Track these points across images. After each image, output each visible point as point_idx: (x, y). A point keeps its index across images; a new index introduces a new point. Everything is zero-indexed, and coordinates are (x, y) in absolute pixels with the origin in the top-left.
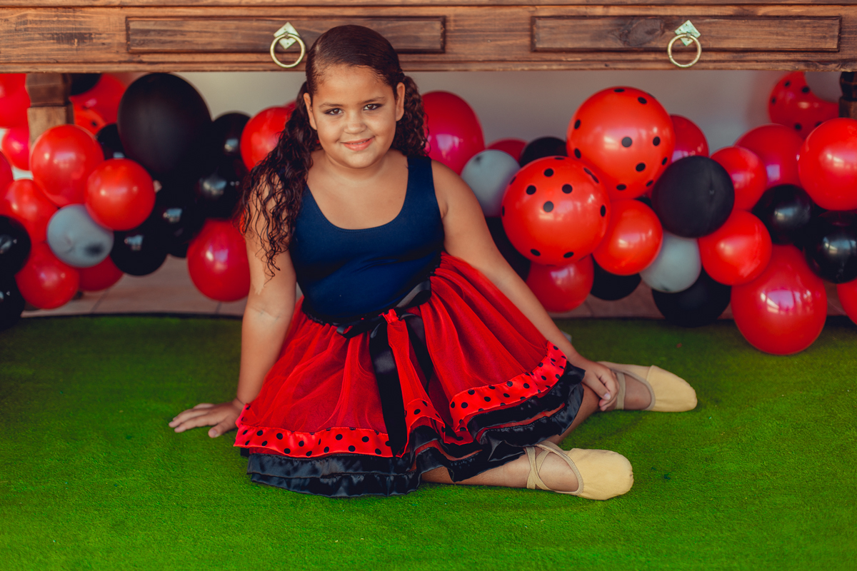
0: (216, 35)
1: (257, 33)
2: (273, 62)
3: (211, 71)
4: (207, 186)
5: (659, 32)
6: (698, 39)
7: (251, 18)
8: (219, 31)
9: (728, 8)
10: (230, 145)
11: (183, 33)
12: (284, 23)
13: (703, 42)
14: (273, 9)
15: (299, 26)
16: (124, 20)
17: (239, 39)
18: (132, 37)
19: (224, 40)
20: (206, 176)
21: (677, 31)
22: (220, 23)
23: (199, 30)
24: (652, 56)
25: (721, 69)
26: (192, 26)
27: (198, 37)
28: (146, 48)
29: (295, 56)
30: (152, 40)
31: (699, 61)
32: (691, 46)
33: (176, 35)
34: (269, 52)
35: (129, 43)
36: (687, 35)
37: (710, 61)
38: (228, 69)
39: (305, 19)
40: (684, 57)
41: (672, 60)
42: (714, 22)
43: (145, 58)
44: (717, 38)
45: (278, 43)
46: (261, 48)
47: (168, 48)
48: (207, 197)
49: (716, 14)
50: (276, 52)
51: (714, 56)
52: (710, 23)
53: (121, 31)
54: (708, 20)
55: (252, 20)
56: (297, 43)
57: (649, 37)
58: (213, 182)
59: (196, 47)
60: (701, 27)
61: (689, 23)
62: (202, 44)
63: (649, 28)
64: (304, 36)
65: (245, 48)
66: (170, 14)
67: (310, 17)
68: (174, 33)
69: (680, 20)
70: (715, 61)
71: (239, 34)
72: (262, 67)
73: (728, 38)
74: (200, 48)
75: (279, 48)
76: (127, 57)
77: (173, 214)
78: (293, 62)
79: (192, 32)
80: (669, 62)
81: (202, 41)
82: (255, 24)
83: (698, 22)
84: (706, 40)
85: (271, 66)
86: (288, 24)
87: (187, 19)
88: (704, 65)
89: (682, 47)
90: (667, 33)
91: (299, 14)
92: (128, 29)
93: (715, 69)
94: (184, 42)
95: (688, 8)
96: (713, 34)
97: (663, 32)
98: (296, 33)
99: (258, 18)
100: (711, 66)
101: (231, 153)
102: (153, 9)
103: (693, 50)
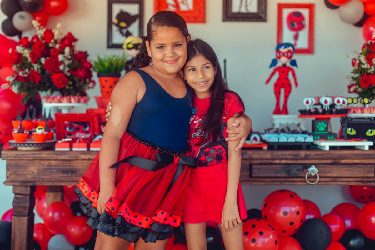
5: (301, 170)
6: (318, 173)
9: (329, 160)
13: (320, 174)
21: (309, 170)
24: (299, 179)
25: (327, 185)
31: (319, 181)
32: (314, 176)
36: (313, 171)
37: (323, 181)
40: (313, 179)
41: (307, 181)
44: (325, 173)
49: (325, 163)
51: (325, 179)
52: (322, 167)
54: (321, 165)
57: (298, 172)
60: (318, 168)
61: (313, 166)
63: (297, 168)
69: (310, 165)
70: (325, 181)
73: (329, 173)
80: (305, 181)
83: (317, 166)
88: (320, 183)
89: (311, 176)
90: (305, 170)
93: (325, 185)
95: (313, 160)
96: (323, 171)
97: (303, 170)
100: (323, 183)
103: (316, 177)
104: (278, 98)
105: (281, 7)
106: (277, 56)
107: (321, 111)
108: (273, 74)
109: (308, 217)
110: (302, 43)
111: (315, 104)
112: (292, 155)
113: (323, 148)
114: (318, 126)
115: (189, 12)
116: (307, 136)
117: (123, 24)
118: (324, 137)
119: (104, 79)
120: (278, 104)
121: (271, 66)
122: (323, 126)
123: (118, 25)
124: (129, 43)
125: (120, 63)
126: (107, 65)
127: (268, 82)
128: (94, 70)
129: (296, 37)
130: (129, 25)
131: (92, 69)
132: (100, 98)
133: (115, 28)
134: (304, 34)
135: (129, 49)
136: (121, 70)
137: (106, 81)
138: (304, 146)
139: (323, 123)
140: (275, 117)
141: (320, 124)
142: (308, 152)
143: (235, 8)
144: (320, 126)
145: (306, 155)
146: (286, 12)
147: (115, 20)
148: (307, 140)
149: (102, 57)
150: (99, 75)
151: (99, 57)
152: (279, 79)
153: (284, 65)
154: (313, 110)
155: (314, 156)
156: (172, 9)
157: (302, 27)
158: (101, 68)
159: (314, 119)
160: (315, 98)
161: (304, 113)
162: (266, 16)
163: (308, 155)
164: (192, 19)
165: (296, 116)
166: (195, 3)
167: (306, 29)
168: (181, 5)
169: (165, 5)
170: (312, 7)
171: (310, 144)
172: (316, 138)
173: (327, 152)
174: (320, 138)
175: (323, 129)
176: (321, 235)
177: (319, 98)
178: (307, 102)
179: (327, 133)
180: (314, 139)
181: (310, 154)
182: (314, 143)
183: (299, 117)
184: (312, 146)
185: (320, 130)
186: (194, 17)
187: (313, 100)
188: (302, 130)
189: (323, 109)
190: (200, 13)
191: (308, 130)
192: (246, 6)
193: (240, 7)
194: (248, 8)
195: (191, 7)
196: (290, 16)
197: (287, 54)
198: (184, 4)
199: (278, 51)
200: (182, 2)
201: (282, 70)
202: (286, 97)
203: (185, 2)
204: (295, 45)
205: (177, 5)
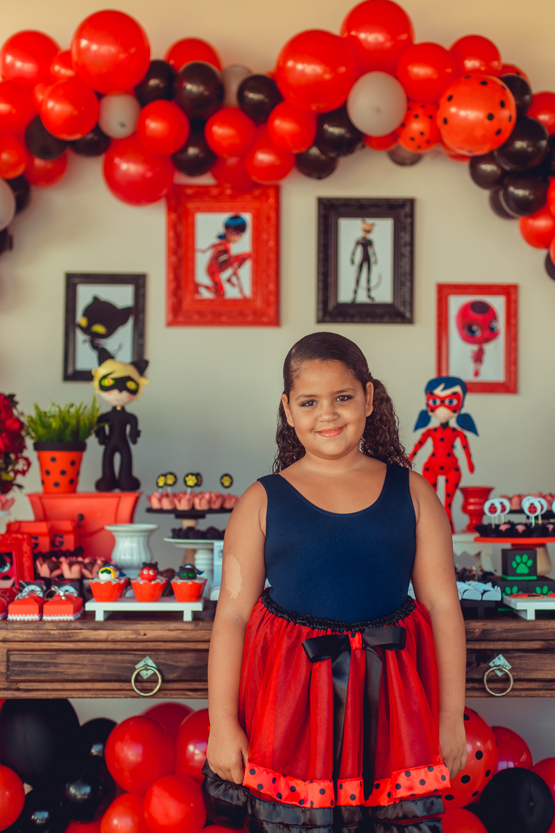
0: (85, 666)
1: (120, 665)
2: (133, 690)
3: (79, 698)
4: (72, 790)
5: (474, 665)
6: (509, 670)
7: (115, 652)
8: (87, 663)
9: (535, 642)
10: (95, 750)
11: (55, 665)
12: (144, 656)
13: (515, 674)
14: (135, 644)
15: (157, 659)
16: (6, 652)
17: (104, 670)
18: (12, 668)
19: (91, 671)
20: (72, 781)
21: (491, 664)
22: (88, 656)
23: (70, 662)
24: (470, 685)
25: (533, 697)
26: (65, 658)
27: (69, 668)
28: (23, 678)
29: (154, 684)
30: (29, 671)
31: (513, 690)
32: (504, 677)
33: (50, 666)
34: (130, 681)
35: (8, 673)
36: (500, 668)
37: (522, 690)
38: (93, 696)
39: (163, 653)
40: (500, 685)
41: (488, 689)
42: (523, 656)
43: (22, 686)
44: (527, 670)
45: (138, 674)
46: (123, 678)
47: (42, 677)
48: (72, 801)
49: (525, 647)
50: (136, 681)
51: (526, 685)
52: (519, 657)
53: (2, 662)
54: (518, 654)
55: (117, 654)
56: (155, 673)
58: (78, 788)
59: (67, 677)
60: (512, 661)
61: (500, 656)
62: (72, 675)
64: (161, 668)
65: (110, 678)
66: (46, 647)
67: (167, 651)
68: (48, 665)
69: (491, 655)
70: (527, 690)
71: (104, 664)
72: (124, 694)
73: (537, 670)
74: (70, 678)
75: (139, 678)
76: (6, 685)
77: (40, 817)
78: (152, 690)
79: (64, 664)
80: (484, 690)
81: (73, 671)
82: (119, 657)
83: (509, 655)
84: (517, 672)
85: (131, 693)
86: (148, 657)
87: (60, 652)
88: (517, 693)
89: (495, 678)
90: (483, 665)
91: (158, 648)
92: (8, 661)
93: (526, 696)
94: (56, 672)
95: (500, 643)
96: (522, 666)
97: (478, 665)
98: (154, 665)
99: (122, 651)
100: (523, 693)
101: (96, 756)
102: (31, 643)
103: (506, 679)
105: (444, 291)
106: (428, 405)
107: (520, 528)
108: (421, 444)
109: (503, 765)
110: (493, 369)
111: (512, 512)
113: (523, 615)
114: (514, 564)
115: (245, 300)
116: (488, 586)
117: (99, 329)
118: (528, 590)
119: (48, 455)
121: (417, 428)
122: (525, 564)
123: (87, 330)
124: (105, 377)
125: (84, 420)
126: (55, 424)
128: (28, 434)
129: (478, 357)
130: (110, 332)
131: (23, 433)
132: (40, 497)
133: (81, 337)
134: (495, 351)
135: (104, 389)
136: (89, 434)
137: (53, 460)
138: (481, 611)
139: (525, 558)
141: (518, 558)
142: (489, 625)
143: (345, 294)
144: (518, 564)
145: (484, 631)
146: (456, 303)
147: (81, 320)
148: (486, 597)
149: (46, 408)
150: (37, 447)
151: (37, 408)
152: (433, 455)
153: (445, 425)
154: (503, 528)
155: (501, 632)
156: (206, 294)
157: (492, 335)
158: (41, 431)
159: (508, 546)
160: (510, 499)
161: (486, 532)
162: (412, 311)
163: (489, 630)
164: (250, 318)
165: (472, 536)
166: (256, 282)
167: (501, 340)
168: (227, 287)
169: (191, 287)
170: (512, 291)
171: (494, 606)
172: (508, 590)
173: (531, 623)
174: (518, 592)
175: (526, 571)
176: (532, 804)
177: (521, 497)
178: (493, 509)
179: (535, 578)
180: (504, 594)
181: (493, 629)
182: (505, 602)
183: (476, 540)
184: (500, 610)
185: (519, 571)
186: (255, 313)
187: (506, 503)
188: (482, 570)
189: (526, 525)
190: (268, 303)
191: (496, 571)
192: (369, 290)
193: (356, 292)
194: (373, 294)
195: (248, 292)
196: (465, 312)
197: (451, 402)
198: (233, 285)
199: (432, 394)
200: (229, 280)
201: (439, 435)
202: (450, 496)
203: (234, 280)
204: (477, 374)
205: (218, 288)
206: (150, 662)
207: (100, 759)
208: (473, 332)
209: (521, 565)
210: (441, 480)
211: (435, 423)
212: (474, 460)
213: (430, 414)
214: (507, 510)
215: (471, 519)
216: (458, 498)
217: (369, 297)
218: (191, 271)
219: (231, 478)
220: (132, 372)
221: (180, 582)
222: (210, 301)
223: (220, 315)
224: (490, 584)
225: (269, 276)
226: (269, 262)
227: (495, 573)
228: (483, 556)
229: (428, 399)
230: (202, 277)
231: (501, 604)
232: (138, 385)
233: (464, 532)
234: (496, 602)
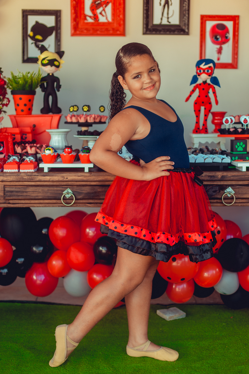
0: (40, 192)
1: (56, 192)
2: (62, 203)
3: (37, 207)
4: (34, 249)
5: (218, 191)
6: (234, 194)
7: (54, 186)
8: (41, 191)
9: (246, 181)
10: (44, 231)
11: (26, 192)
12: (67, 188)
13: (236, 195)
14: (63, 182)
15: (73, 189)
16: (3, 187)
17: (49, 194)
18: (6, 194)
19: (43, 195)
20: (35, 245)
21: (225, 191)
22: (41, 188)
23: (33, 191)
24: (215, 201)
25: (244, 206)
26: (31, 189)
27: (32, 194)
28: (12, 198)
29: (71, 201)
30: (14, 195)
31: (235, 203)
32: (231, 197)
33: (24, 193)
34: (61, 199)
35: (5, 196)
36: (230, 193)
37: (239, 203)
38: (44, 206)
39: (75, 187)
40: (229, 201)
41: (224, 203)
42: (240, 188)
43: (11, 202)
44: (242, 194)
45: (64, 196)
46: (58, 198)
47: (20, 198)
48: (35, 253)
49: (241, 184)
50: (63, 199)
51: (241, 201)
52: (238, 188)
53: (2, 191)
54: (238, 187)
55: (54, 187)
56: (72, 195)
57: (214, 194)
58: (37, 248)
59: (32, 198)
60: (235, 190)
61: (230, 188)
62: (34, 196)
63: (214, 190)
64: (75, 193)
65: (51, 198)
66: (21, 184)
67: (77, 186)
68: (23, 192)
69: (226, 187)
70: (241, 203)
71: (49, 192)
72: (58, 205)
73: (246, 194)
74: (33, 198)
75: (65, 198)
76: (4, 201)
77: (20, 260)
78: (71, 203)
79: (30, 192)
80: (222, 203)
81: (34, 195)
82: (55, 188)
83: (234, 187)
84: (237, 195)
85: (61, 205)
86: (68, 188)
87: (28, 186)
88: (237, 204)
89: (227, 197)
90: (221, 192)
91: (73, 184)
92: (4, 190)
93: (241, 206)
94: (27, 195)
95: (230, 182)
96: (240, 192)
97: (220, 191)
98: (72, 192)
99: (57, 186)
100: (240, 204)
101: (45, 234)
102: (15, 182)
103: (232, 198)
104: (198, 116)
105: (204, 19)
106: (197, 73)
107: (240, 130)
108: (193, 91)
111: (235, 123)
112: (209, 176)
113: (240, 169)
114: (236, 147)
115: (109, 23)
116: (225, 156)
117: (39, 37)
118: (242, 158)
119: (18, 96)
120: (198, 122)
121: (191, 84)
122: (242, 146)
123: (33, 38)
124: (44, 59)
125: (35, 80)
126: (21, 82)
127: (187, 100)
128: (8, 87)
129: (220, 51)
130: (44, 39)
131: (6, 86)
132: (15, 117)
133: (30, 41)
134: (228, 48)
135: (44, 65)
136: (37, 87)
137: (21, 99)
138: (221, 167)
139: (242, 143)
140: (195, 136)
141: (238, 144)
142: (225, 174)
143: (157, 20)
144: (238, 147)
145: (223, 177)
146: (210, 24)
147: (30, 33)
148: (224, 161)
149: (16, 74)
150: (13, 93)
151: (12, 74)
152: (199, 96)
153: (205, 82)
154: (232, 130)
155: (230, 177)
156: (90, 20)
157: (226, 40)
158: (14, 85)
159: (233, 138)
160: (235, 117)
161: (223, 132)
162: (188, 29)
163: (225, 176)
164: (111, 32)
165: (216, 135)
166: (114, 14)
167: (231, 42)
168: (100, 16)
169: (82, 16)
170: (237, 18)
171: (227, 165)
172: (233, 158)
173: (244, 173)
174: (238, 159)
175: (242, 150)
176: (242, 254)
177: (239, 117)
178: (227, 121)
179: (246, 153)
180: (232, 160)
181: (227, 176)
182: (232, 164)
183: (218, 136)
184: (229, 167)
185: (238, 150)
186: (113, 29)
187: (233, 119)
188: (221, 150)
189: (242, 129)
190: (120, 25)
191: (227, 150)
192: (168, 18)
193: (162, 19)
194: (170, 20)
195: (110, 19)
196: (214, 29)
197: (208, 71)
198: (103, 16)
199: (199, 67)
200: (101, 13)
201: (202, 87)
202: (206, 116)
203: (103, 13)
204: (218, 59)
205: (96, 17)
206: (70, 191)
207: (47, 236)
208: (217, 39)
209: (240, 147)
210: (203, 108)
211: (200, 81)
212: (218, 98)
213: (198, 77)
214: (233, 122)
215: (216, 127)
216: (210, 117)
217: (168, 21)
218: (83, 9)
219: (104, 107)
220: (56, 57)
221: (82, 154)
222: (92, 23)
223: (97, 30)
224: (225, 155)
225: (120, 11)
226: (120, 4)
227: (227, 151)
228: (221, 143)
229: (197, 70)
230: (88, 11)
231: (230, 164)
232: (59, 63)
233: (212, 133)
234: (228, 163)
